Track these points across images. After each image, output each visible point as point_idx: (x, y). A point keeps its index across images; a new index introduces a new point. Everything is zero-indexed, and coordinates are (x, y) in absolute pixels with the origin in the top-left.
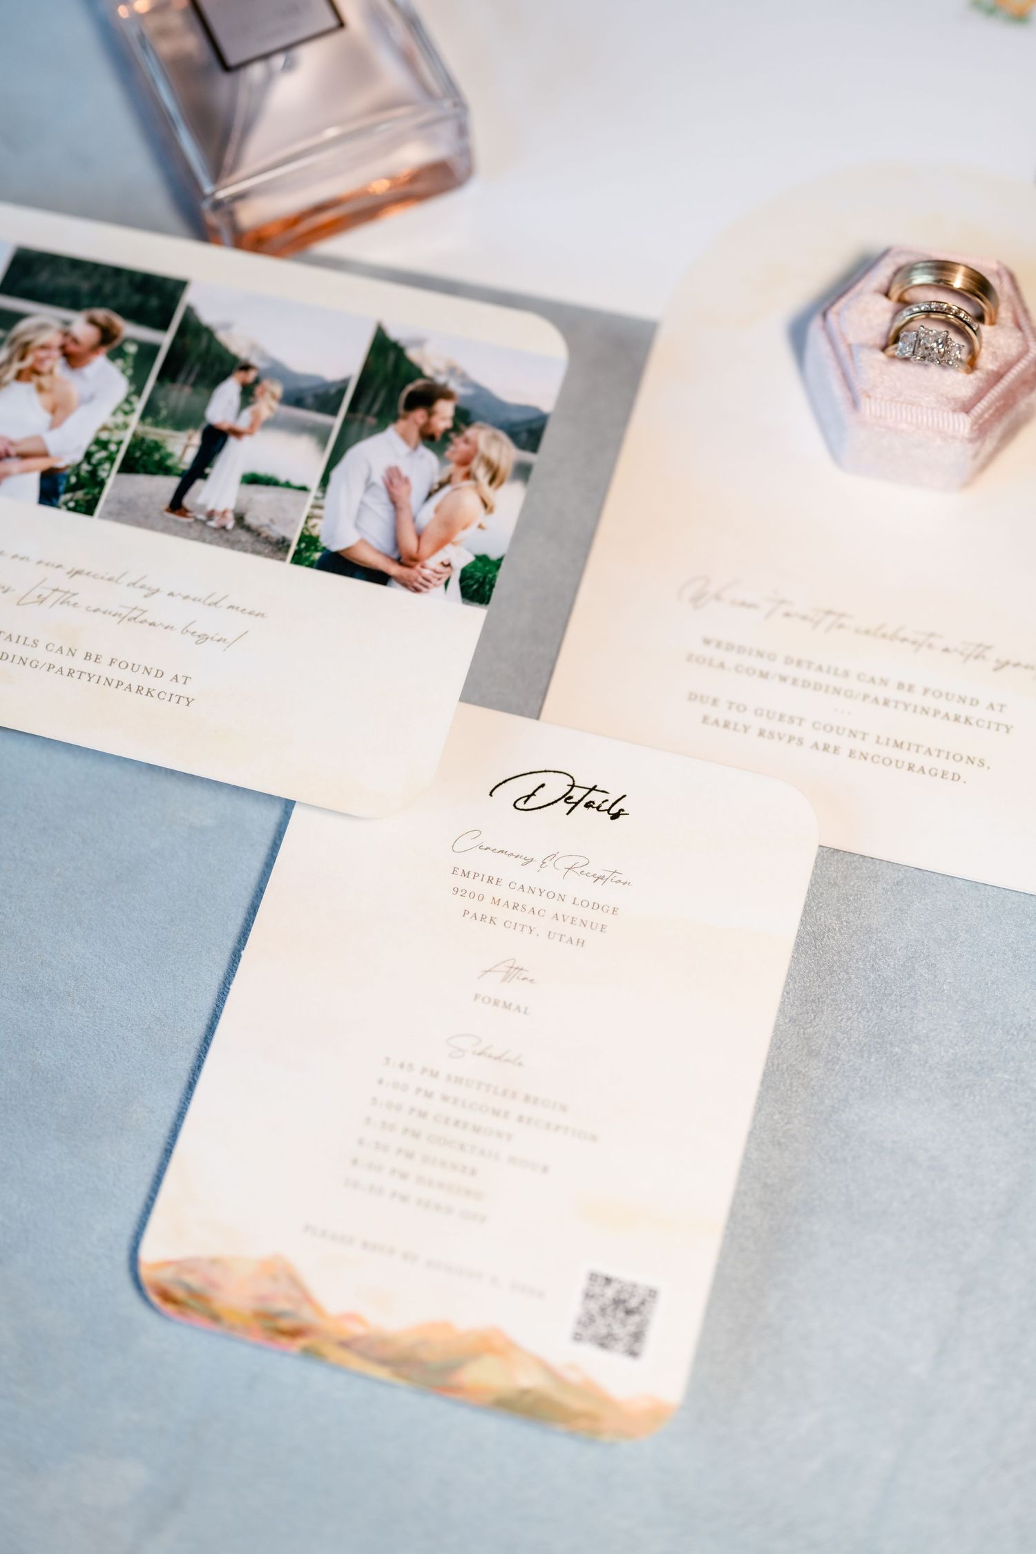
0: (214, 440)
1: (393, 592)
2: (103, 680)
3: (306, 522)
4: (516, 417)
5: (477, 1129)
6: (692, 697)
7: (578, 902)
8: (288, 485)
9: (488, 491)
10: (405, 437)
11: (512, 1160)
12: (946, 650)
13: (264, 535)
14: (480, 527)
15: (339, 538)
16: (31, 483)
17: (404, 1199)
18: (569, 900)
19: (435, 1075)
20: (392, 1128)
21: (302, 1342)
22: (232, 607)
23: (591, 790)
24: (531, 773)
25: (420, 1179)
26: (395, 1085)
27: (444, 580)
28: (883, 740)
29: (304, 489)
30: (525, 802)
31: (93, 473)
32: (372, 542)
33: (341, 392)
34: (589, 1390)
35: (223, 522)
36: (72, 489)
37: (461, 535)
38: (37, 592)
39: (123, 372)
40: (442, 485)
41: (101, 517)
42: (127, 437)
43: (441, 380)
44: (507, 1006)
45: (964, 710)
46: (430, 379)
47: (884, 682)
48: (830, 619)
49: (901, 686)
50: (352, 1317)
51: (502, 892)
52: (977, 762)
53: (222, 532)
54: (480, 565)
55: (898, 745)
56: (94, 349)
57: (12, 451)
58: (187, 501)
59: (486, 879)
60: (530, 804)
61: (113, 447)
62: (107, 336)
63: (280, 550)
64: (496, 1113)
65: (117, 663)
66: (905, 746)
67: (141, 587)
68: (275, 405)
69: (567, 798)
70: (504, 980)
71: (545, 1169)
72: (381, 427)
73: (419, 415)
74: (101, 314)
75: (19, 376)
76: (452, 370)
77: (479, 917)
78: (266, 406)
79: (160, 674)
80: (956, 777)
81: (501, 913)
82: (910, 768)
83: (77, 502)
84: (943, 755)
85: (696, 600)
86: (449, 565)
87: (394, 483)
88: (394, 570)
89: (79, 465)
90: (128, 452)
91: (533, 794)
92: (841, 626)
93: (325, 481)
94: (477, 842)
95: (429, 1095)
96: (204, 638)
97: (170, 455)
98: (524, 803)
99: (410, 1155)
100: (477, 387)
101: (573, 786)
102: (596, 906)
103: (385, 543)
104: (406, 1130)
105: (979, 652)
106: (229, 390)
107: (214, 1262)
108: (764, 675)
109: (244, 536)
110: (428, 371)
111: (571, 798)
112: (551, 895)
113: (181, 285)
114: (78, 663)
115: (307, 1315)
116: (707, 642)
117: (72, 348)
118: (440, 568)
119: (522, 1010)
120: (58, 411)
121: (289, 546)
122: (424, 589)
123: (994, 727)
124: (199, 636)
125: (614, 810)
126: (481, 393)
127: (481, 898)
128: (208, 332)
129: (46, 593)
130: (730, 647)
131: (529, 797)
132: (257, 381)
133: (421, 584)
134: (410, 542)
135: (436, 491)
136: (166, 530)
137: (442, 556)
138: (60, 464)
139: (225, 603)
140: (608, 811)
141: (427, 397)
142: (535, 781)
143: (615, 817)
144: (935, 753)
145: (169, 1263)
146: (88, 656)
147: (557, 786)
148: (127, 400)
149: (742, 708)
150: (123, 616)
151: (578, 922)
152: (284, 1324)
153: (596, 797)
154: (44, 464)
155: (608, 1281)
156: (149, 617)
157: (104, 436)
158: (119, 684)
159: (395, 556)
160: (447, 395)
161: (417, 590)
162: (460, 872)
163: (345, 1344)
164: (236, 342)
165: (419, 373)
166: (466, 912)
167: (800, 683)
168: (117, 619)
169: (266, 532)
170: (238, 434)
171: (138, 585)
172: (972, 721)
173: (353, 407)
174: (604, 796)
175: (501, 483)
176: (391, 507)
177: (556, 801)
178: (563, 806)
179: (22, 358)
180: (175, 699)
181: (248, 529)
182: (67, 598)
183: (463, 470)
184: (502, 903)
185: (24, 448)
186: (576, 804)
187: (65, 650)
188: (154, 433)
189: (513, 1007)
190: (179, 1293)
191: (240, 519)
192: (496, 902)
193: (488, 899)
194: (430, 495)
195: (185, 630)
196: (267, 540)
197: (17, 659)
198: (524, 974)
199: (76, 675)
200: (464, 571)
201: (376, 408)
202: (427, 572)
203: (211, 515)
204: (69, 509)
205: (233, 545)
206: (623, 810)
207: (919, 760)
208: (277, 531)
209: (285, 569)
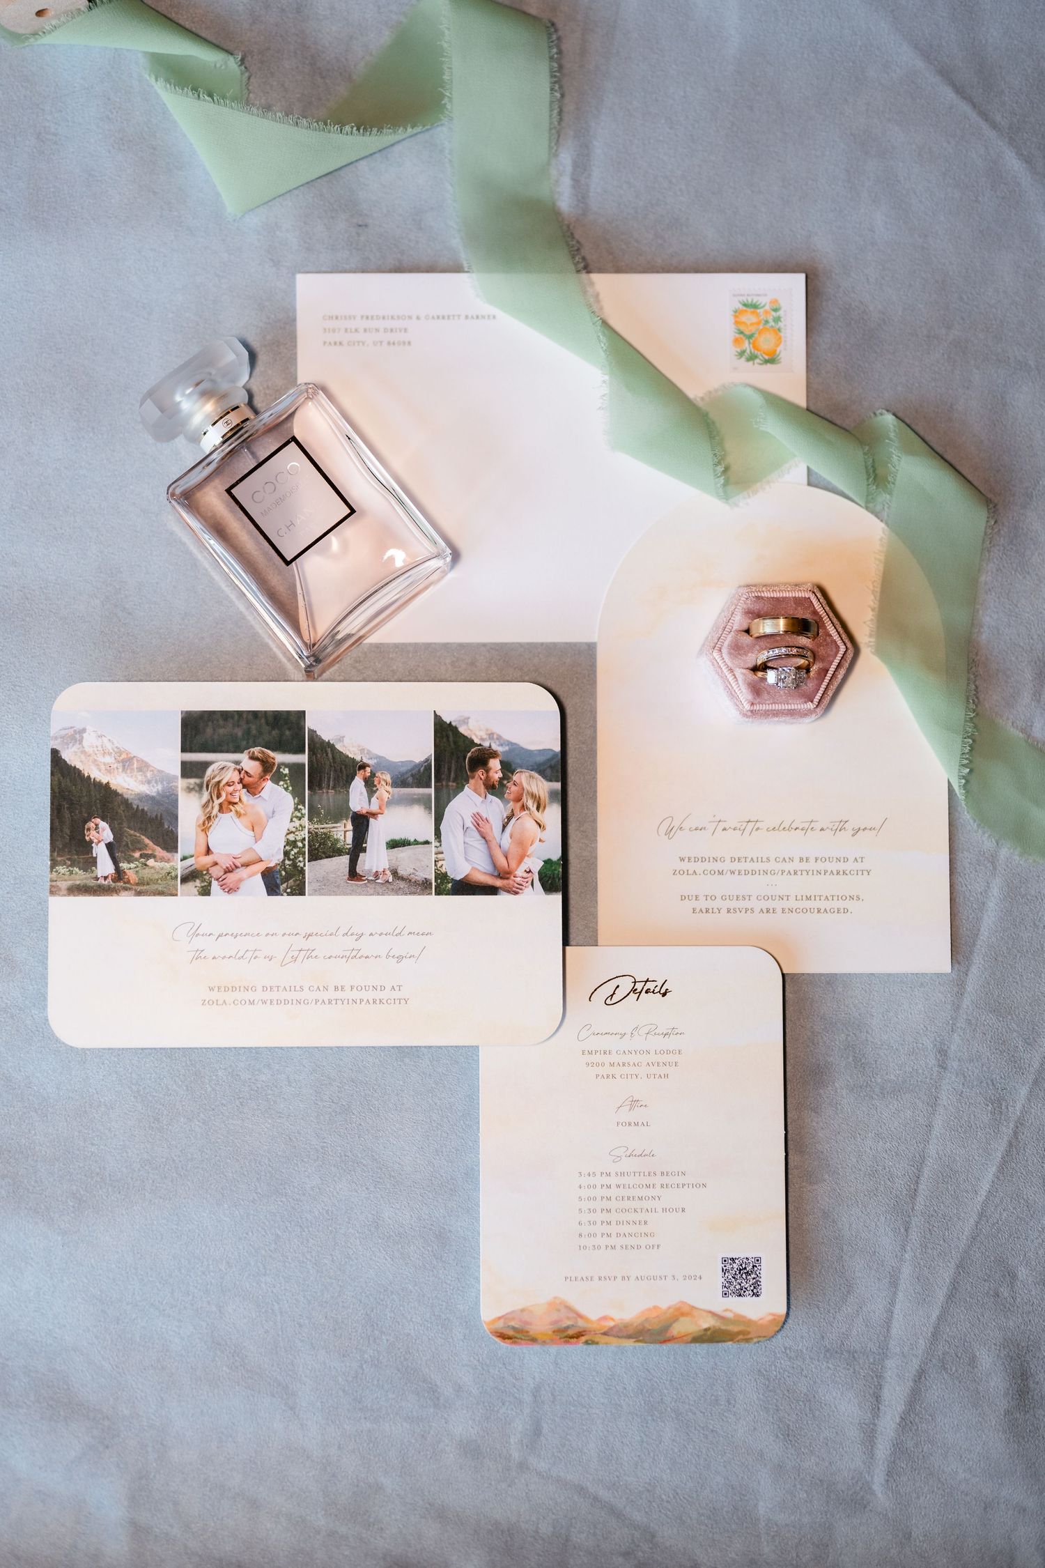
0: (361, 823)
1: (503, 898)
2: (350, 1001)
3: (436, 865)
4: (540, 759)
5: (640, 1199)
6: (683, 898)
7: (658, 1052)
8: (416, 843)
9: (538, 815)
10: (476, 791)
11: (664, 1210)
12: (822, 829)
13: (413, 880)
14: (540, 840)
15: (459, 870)
16: (258, 882)
17: (613, 1248)
18: (652, 1052)
19: (609, 1175)
20: (595, 1211)
21: (583, 1339)
22: (410, 933)
23: (646, 982)
24: (609, 980)
25: (618, 1235)
26: (589, 1187)
27: (530, 882)
28: (799, 897)
29: (427, 843)
30: (611, 999)
31: (294, 865)
32: (480, 868)
33: (428, 768)
34: (739, 1319)
35: (385, 878)
36: (286, 879)
37: (531, 850)
38: (290, 954)
39: (286, 789)
40: (509, 818)
41: (310, 895)
42: (305, 834)
43: (486, 744)
44: (636, 1124)
45: (841, 866)
46: (480, 745)
47: (791, 860)
48: (751, 825)
49: (801, 860)
50: (605, 1318)
51: (614, 1058)
52: (855, 898)
53: (387, 885)
54: (548, 866)
55: (809, 898)
56: (262, 777)
57: (238, 863)
58: (359, 870)
59: (602, 1052)
60: (615, 1000)
61: (300, 844)
62: (267, 765)
63: (426, 888)
64: (648, 1186)
65: (355, 988)
66: (813, 898)
67: (351, 935)
68: (389, 788)
69: (634, 990)
70: (630, 1110)
71: (683, 1210)
72: (460, 788)
73: (480, 773)
74: (256, 750)
75: (221, 809)
76: (491, 735)
77: (605, 1077)
78: (385, 791)
79: (383, 988)
80: (846, 911)
81: (617, 1071)
82: (819, 911)
83: (291, 888)
84: (835, 898)
85: (669, 832)
86: (530, 871)
87: (479, 823)
88: (498, 883)
89: (284, 861)
90: (310, 846)
91: (614, 993)
92: (758, 829)
93: (438, 834)
94: (590, 1032)
95: (609, 1187)
96: (400, 958)
97: (337, 840)
98: (610, 1001)
99: (609, 1223)
100: (510, 743)
101: (635, 982)
102: (668, 1052)
103: (487, 867)
104: (602, 1210)
105: (841, 826)
106: (358, 784)
107: (522, 1310)
108: (721, 873)
109: (402, 884)
110: (477, 741)
111: (636, 990)
112: (642, 1052)
113: (301, 714)
114: (331, 994)
115: (581, 1324)
116: (682, 859)
117: (247, 779)
118: (525, 875)
119: (645, 1124)
120: (256, 828)
121: (431, 884)
122: (520, 891)
123: (860, 873)
124: (397, 958)
125: (663, 991)
126: (514, 748)
127: (603, 1064)
128: (330, 746)
129: (295, 954)
130: (696, 860)
131: (612, 995)
132: (373, 775)
133: (517, 888)
134: (502, 862)
135: (507, 823)
136: (352, 893)
137: (523, 867)
138: (272, 865)
139: (406, 932)
140: (659, 992)
141: (482, 758)
142: (613, 984)
143: (664, 995)
144: (830, 898)
145: (500, 1318)
146: (336, 988)
147: (626, 985)
148: (296, 809)
149: (713, 898)
150: (348, 956)
151: (661, 1064)
152: (571, 1332)
153: (650, 986)
154: (261, 867)
155: (733, 1260)
156: (364, 953)
157: (291, 837)
158: (361, 1001)
159: (496, 874)
160: (494, 754)
161: (516, 893)
162: (586, 1052)
163: (605, 1334)
164: (350, 748)
165: (472, 743)
166: (597, 1076)
167: (743, 872)
168: (345, 959)
169: (414, 878)
170: (374, 815)
171: (349, 934)
172: (847, 872)
173: (438, 779)
174: (655, 984)
175: (545, 807)
176: (483, 841)
177: (628, 994)
178: (633, 996)
179: (219, 796)
180: (397, 1002)
181: (402, 879)
182: (310, 954)
183: (519, 805)
184: (615, 1065)
185: (244, 859)
186: (640, 992)
187: (321, 988)
188: (321, 828)
189: (640, 1124)
190: (511, 1333)
191: (395, 873)
192: (612, 1065)
193: (607, 1064)
194: (504, 827)
195: (388, 956)
196: (416, 883)
197: (295, 1002)
198: (641, 1103)
199: (334, 1002)
200: (540, 873)
201: (452, 775)
202: (518, 880)
203: (377, 875)
204: (288, 894)
205: (397, 892)
206: (667, 989)
207: (823, 905)
208: (421, 875)
209: (433, 901)
